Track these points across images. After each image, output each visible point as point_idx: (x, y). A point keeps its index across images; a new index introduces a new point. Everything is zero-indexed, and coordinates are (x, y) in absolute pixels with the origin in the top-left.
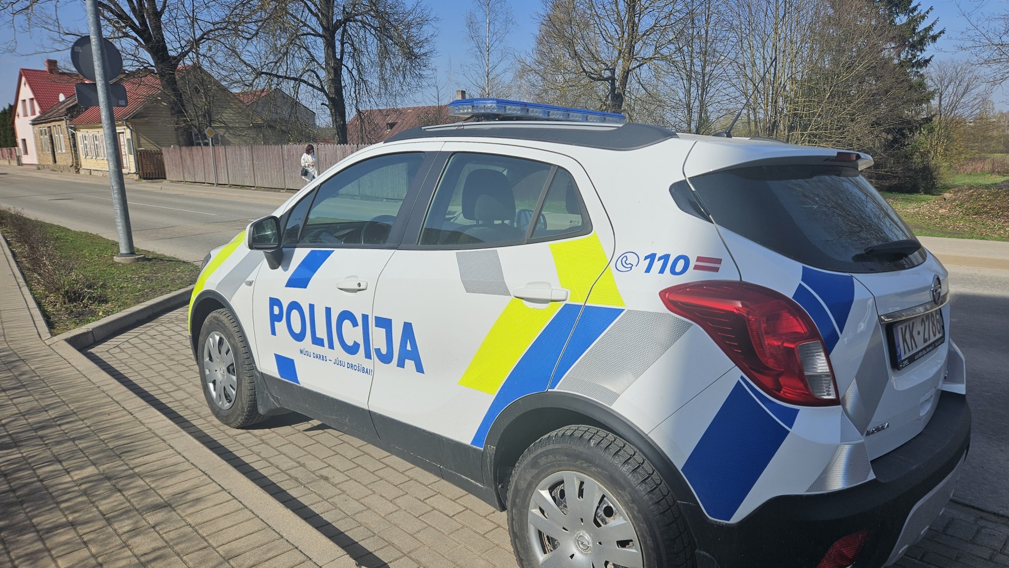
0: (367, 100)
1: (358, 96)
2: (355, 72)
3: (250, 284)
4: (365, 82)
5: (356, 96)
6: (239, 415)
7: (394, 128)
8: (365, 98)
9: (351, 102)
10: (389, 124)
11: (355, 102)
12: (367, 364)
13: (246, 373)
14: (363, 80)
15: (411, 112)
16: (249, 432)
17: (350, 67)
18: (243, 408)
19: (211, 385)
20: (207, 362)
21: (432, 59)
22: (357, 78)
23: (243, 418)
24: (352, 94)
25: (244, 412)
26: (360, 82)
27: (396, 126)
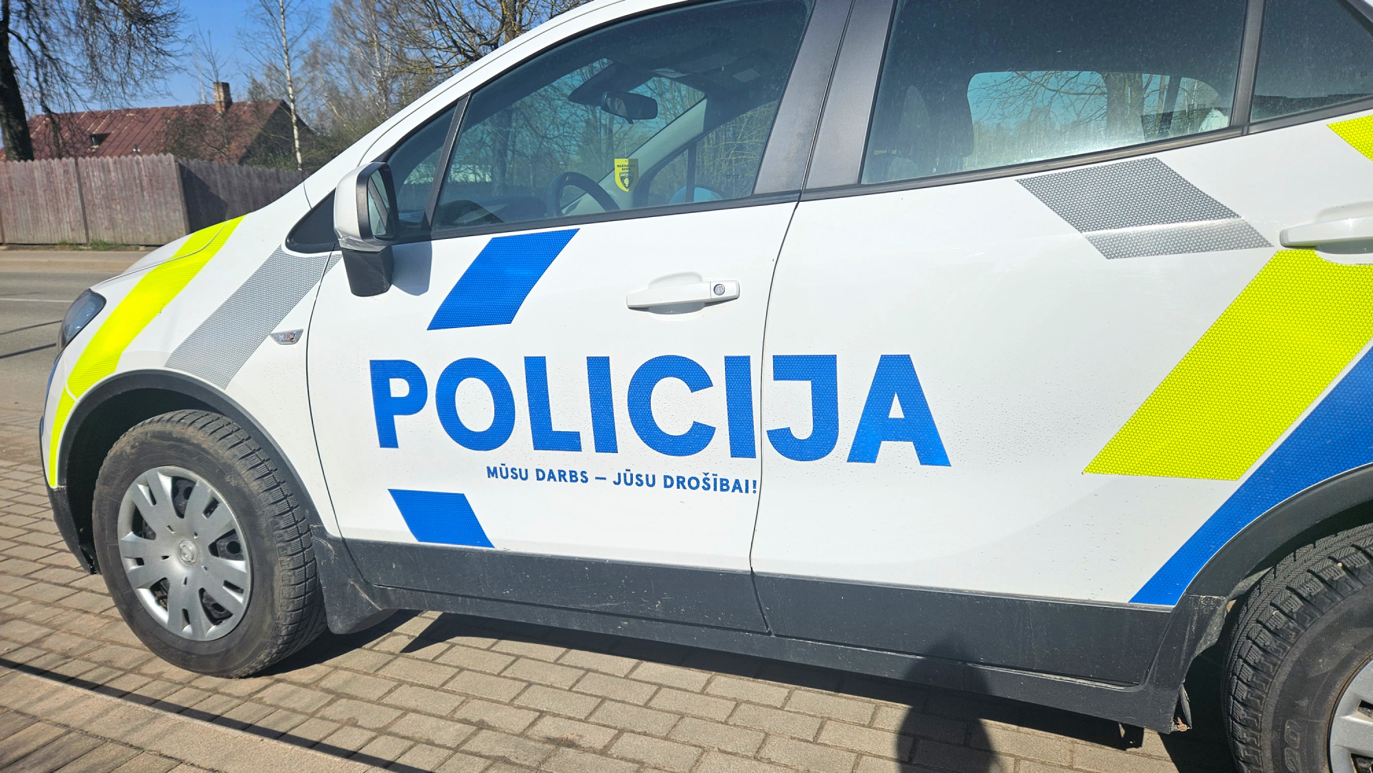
0: (62, 91)
1: (44, 85)
2: (34, 46)
3: (292, 338)
4: (54, 62)
5: (40, 86)
6: (262, 647)
7: (105, 144)
8: (58, 87)
9: (30, 95)
10: (94, 136)
11: (38, 95)
12: (742, 469)
13: (284, 549)
14: (50, 58)
15: (133, 117)
16: (279, 681)
17: (24, 35)
18: (276, 628)
19: (147, 596)
20: (133, 543)
21: (181, 26)
22: (39, 54)
23: (274, 651)
24: (35, 83)
25: (278, 636)
26: (45, 61)
27: (108, 139)
